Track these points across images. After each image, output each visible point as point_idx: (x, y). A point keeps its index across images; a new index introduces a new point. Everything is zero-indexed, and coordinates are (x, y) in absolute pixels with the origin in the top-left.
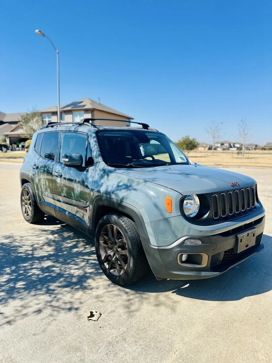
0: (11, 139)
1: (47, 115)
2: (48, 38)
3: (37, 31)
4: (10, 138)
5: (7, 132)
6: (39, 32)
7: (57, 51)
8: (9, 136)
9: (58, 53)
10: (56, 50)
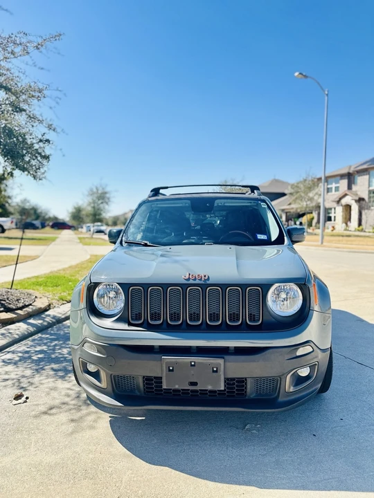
0: (288, 214)
1: (333, 179)
2: (313, 79)
3: (296, 74)
4: (286, 213)
5: (284, 205)
6: (300, 75)
7: (326, 93)
8: (286, 211)
9: (327, 95)
10: (324, 91)
